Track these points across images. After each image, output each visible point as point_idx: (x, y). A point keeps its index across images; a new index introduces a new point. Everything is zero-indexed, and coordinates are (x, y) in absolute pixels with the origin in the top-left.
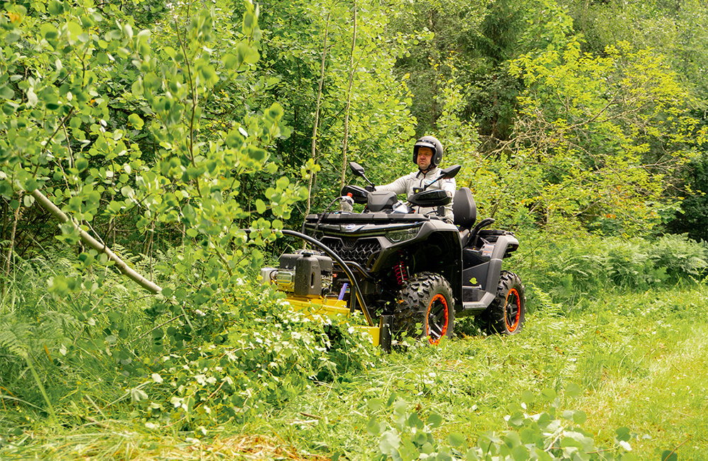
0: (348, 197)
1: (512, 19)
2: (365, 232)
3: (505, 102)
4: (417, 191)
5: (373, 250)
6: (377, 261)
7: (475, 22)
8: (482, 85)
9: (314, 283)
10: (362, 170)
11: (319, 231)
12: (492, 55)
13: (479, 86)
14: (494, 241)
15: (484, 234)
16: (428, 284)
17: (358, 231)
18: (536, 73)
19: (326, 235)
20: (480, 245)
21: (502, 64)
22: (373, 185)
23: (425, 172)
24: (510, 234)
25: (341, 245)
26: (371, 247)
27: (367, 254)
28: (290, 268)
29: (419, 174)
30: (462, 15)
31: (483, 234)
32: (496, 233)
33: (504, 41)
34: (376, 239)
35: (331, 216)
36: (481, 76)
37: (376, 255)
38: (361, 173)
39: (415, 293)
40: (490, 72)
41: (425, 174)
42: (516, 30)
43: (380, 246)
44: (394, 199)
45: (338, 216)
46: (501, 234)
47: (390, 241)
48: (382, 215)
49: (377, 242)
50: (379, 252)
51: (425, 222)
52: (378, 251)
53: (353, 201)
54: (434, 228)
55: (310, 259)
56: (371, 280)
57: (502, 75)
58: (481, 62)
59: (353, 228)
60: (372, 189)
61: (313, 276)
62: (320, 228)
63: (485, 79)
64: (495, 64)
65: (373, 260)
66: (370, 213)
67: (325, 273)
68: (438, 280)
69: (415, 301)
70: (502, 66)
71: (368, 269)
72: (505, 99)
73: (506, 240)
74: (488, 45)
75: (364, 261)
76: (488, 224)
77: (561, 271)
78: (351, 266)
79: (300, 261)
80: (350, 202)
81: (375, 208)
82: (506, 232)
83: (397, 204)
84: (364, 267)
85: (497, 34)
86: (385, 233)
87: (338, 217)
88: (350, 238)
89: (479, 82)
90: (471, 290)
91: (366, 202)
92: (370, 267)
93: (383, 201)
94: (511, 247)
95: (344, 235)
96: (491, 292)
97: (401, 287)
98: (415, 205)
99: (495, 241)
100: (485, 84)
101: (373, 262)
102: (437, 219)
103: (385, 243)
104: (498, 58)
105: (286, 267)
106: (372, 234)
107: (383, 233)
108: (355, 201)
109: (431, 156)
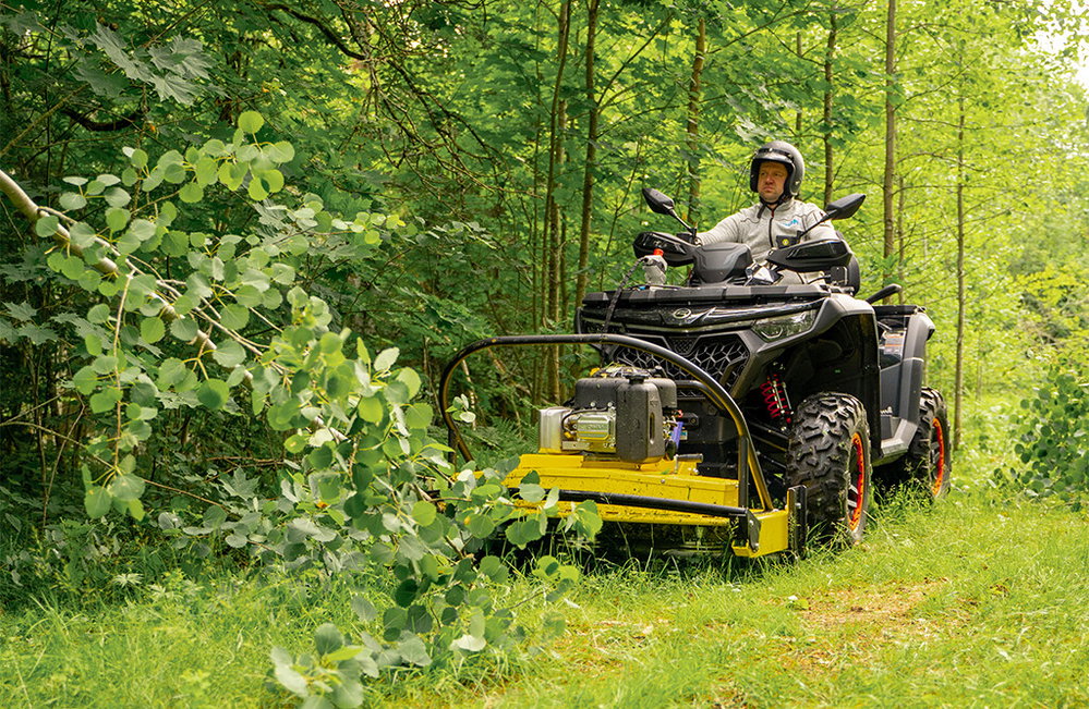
0: (657, 257)
2: (710, 322)
4: (785, 242)
5: (732, 357)
6: (741, 378)
10: (670, 204)
14: (902, 326)
17: (698, 323)
19: (630, 331)
22: (694, 231)
23: (773, 207)
26: (726, 350)
27: (718, 365)
28: (601, 408)
29: (762, 210)
32: (902, 312)
34: (736, 335)
37: (738, 367)
38: (669, 208)
41: (773, 211)
43: (744, 350)
44: (744, 258)
45: (647, 294)
46: (913, 313)
47: (763, 338)
48: (730, 288)
49: (737, 341)
50: (743, 361)
51: (827, 299)
52: (742, 358)
53: (665, 264)
54: (841, 310)
55: (642, 387)
61: (651, 420)
65: (732, 376)
67: (667, 412)
80: (661, 266)
81: (713, 277)
86: (751, 324)
87: (647, 297)
93: (726, 262)
95: (670, 330)
96: (908, 420)
98: (781, 267)
99: (906, 327)
101: (732, 380)
103: (755, 346)
105: (592, 404)
106: (726, 326)
107: (748, 323)
108: (669, 265)
109: (784, 178)
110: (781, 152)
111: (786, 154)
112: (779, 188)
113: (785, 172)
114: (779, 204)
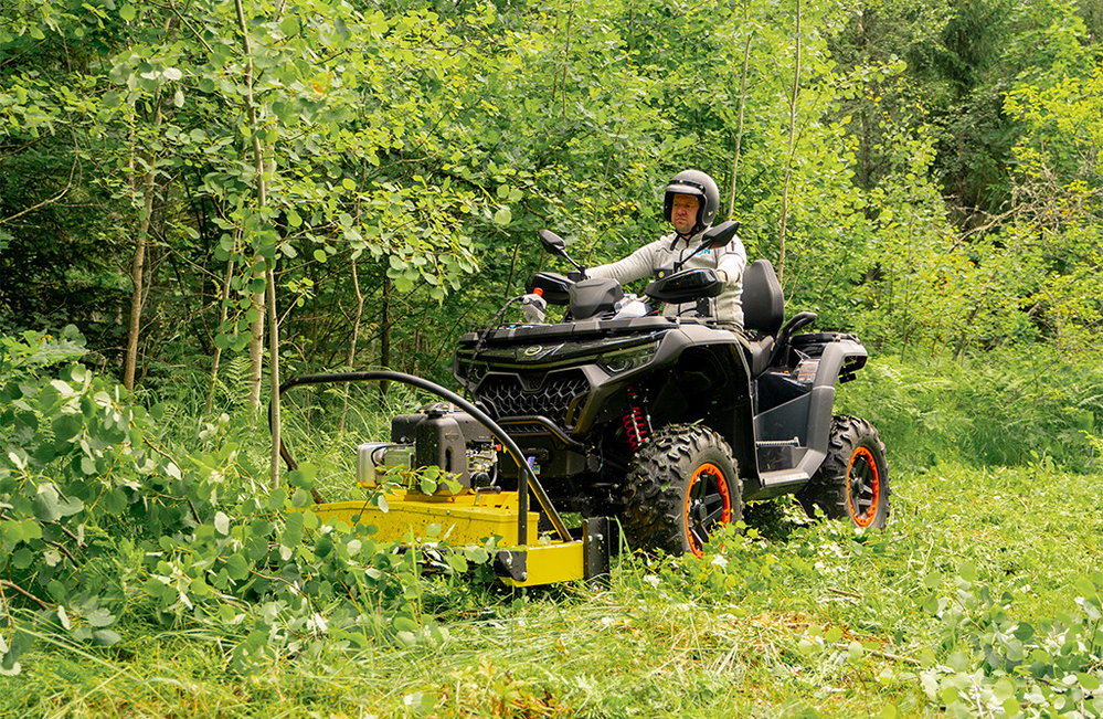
0: (536, 297)
1: (988, 21)
2: (559, 357)
3: (981, 150)
4: (661, 275)
5: (576, 392)
6: (585, 412)
7: (931, 29)
8: (945, 122)
9: (454, 465)
10: (560, 244)
11: (480, 363)
12: (956, 76)
13: (938, 124)
14: (817, 354)
15: (801, 343)
16: (689, 440)
17: (548, 359)
18: (1043, 111)
19: (492, 369)
20: (794, 362)
21: (975, 90)
22: (582, 269)
23: (687, 238)
24: (849, 338)
25: (519, 387)
26: (572, 385)
27: (565, 399)
28: (408, 442)
29: (676, 241)
30: (911, 17)
31: (796, 342)
32: (820, 339)
33: (975, 54)
34: (580, 370)
35: (500, 333)
36: (940, 109)
37: (582, 401)
38: (559, 248)
40: (954, 102)
41: (688, 241)
42: (994, 38)
43: (587, 384)
44: (616, 293)
45: (512, 332)
46: (831, 340)
47: (608, 372)
48: (594, 323)
49: (581, 376)
50: (586, 395)
51: (670, 331)
52: (585, 392)
53: (544, 303)
54: (687, 341)
55: (441, 422)
57: (975, 108)
58: (942, 88)
60: (582, 276)
61: (448, 453)
62: (479, 357)
63: (947, 114)
64: (961, 91)
65: (577, 410)
66: (575, 322)
67: (475, 446)
68: (707, 437)
69: (662, 469)
70: (974, 93)
71: (570, 427)
72: (979, 143)
73: (841, 348)
74: (951, 62)
75: (561, 412)
76: (803, 324)
77: (1075, 405)
79: (422, 426)
80: (539, 305)
81: (583, 313)
82: (839, 335)
83: (623, 302)
84: (560, 423)
85: (962, 44)
86: (597, 357)
87: (512, 335)
88: (534, 372)
89: (939, 119)
90: (778, 448)
91: (566, 302)
92: (574, 423)
93: (599, 296)
94: (854, 362)
95: (523, 367)
96: (817, 450)
98: (658, 300)
99: (820, 354)
100: (948, 120)
101: (577, 414)
102: (696, 323)
103: (596, 377)
104: (965, 81)
105: (403, 440)
106: (572, 361)
107: (594, 357)
108: (548, 303)
109: (697, 208)
110: (689, 184)
111: (698, 186)
112: (692, 220)
113: (697, 204)
114: (693, 235)
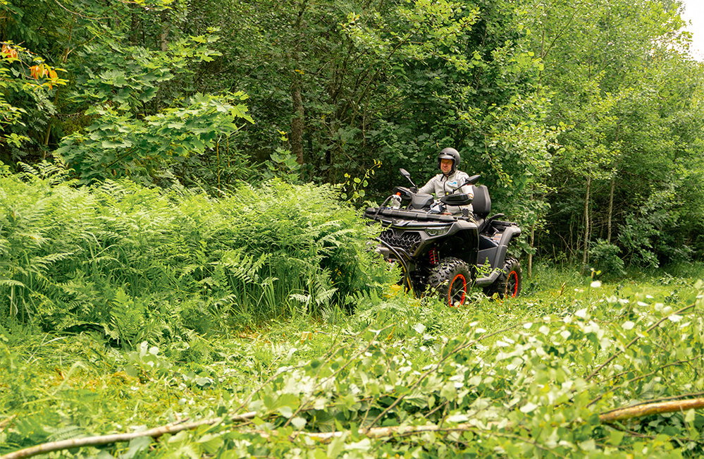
0: (397, 196)
2: (411, 226)
4: (447, 194)
5: (416, 241)
6: (418, 249)
14: (502, 231)
16: (454, 266)
17: (405, 226)
20: (492, 233)
23: (447, 176)
24: (515, 225)
25: (392, 234)
26: (414, 238)
27: (411, 243)
29: (443, 177)
31: (494, 224)
32: (504, 225)
34: (418, 232)
35: (385, 211)
37: (417, 244)
38: (407, 177)
39: (444, 271)
43: (420, 238)
44: (431, 201)
46: (508, 226)
47: (428, 234)
49: (418, 234)
51: (454, 223)
52: (419, 241)
54: (460, 227)
56: (412, 261)
59: (401, 223)
65: (415, 247)
66: (414, 210)
68: (460, 263)
71: (411, 253)
73: (512, 229)
75: (408, 247)
78: (399, 251)
80: (398, 199)
81: (418, 207)
82: (512, 224)
83: (433, 205)
84: (408, 252)
86: (425, 229)
87: (390, 213)
88: (399, 230)
91: (411, 201)
92: (413, 252)
93: (423, 201)
95: (395, 227)
97: (434, 266)
101: (415, 249)
102: (463, 219)
103: (424, 236)
106: (416, 228)
108: (402, 199)
109: (451, 165)
111: (452, 155)
112: (450, 169)
114: (450, 175)
